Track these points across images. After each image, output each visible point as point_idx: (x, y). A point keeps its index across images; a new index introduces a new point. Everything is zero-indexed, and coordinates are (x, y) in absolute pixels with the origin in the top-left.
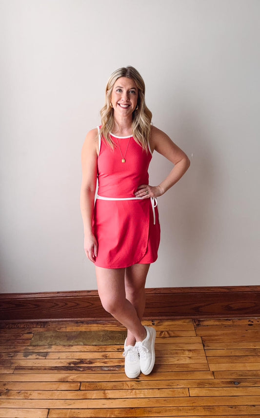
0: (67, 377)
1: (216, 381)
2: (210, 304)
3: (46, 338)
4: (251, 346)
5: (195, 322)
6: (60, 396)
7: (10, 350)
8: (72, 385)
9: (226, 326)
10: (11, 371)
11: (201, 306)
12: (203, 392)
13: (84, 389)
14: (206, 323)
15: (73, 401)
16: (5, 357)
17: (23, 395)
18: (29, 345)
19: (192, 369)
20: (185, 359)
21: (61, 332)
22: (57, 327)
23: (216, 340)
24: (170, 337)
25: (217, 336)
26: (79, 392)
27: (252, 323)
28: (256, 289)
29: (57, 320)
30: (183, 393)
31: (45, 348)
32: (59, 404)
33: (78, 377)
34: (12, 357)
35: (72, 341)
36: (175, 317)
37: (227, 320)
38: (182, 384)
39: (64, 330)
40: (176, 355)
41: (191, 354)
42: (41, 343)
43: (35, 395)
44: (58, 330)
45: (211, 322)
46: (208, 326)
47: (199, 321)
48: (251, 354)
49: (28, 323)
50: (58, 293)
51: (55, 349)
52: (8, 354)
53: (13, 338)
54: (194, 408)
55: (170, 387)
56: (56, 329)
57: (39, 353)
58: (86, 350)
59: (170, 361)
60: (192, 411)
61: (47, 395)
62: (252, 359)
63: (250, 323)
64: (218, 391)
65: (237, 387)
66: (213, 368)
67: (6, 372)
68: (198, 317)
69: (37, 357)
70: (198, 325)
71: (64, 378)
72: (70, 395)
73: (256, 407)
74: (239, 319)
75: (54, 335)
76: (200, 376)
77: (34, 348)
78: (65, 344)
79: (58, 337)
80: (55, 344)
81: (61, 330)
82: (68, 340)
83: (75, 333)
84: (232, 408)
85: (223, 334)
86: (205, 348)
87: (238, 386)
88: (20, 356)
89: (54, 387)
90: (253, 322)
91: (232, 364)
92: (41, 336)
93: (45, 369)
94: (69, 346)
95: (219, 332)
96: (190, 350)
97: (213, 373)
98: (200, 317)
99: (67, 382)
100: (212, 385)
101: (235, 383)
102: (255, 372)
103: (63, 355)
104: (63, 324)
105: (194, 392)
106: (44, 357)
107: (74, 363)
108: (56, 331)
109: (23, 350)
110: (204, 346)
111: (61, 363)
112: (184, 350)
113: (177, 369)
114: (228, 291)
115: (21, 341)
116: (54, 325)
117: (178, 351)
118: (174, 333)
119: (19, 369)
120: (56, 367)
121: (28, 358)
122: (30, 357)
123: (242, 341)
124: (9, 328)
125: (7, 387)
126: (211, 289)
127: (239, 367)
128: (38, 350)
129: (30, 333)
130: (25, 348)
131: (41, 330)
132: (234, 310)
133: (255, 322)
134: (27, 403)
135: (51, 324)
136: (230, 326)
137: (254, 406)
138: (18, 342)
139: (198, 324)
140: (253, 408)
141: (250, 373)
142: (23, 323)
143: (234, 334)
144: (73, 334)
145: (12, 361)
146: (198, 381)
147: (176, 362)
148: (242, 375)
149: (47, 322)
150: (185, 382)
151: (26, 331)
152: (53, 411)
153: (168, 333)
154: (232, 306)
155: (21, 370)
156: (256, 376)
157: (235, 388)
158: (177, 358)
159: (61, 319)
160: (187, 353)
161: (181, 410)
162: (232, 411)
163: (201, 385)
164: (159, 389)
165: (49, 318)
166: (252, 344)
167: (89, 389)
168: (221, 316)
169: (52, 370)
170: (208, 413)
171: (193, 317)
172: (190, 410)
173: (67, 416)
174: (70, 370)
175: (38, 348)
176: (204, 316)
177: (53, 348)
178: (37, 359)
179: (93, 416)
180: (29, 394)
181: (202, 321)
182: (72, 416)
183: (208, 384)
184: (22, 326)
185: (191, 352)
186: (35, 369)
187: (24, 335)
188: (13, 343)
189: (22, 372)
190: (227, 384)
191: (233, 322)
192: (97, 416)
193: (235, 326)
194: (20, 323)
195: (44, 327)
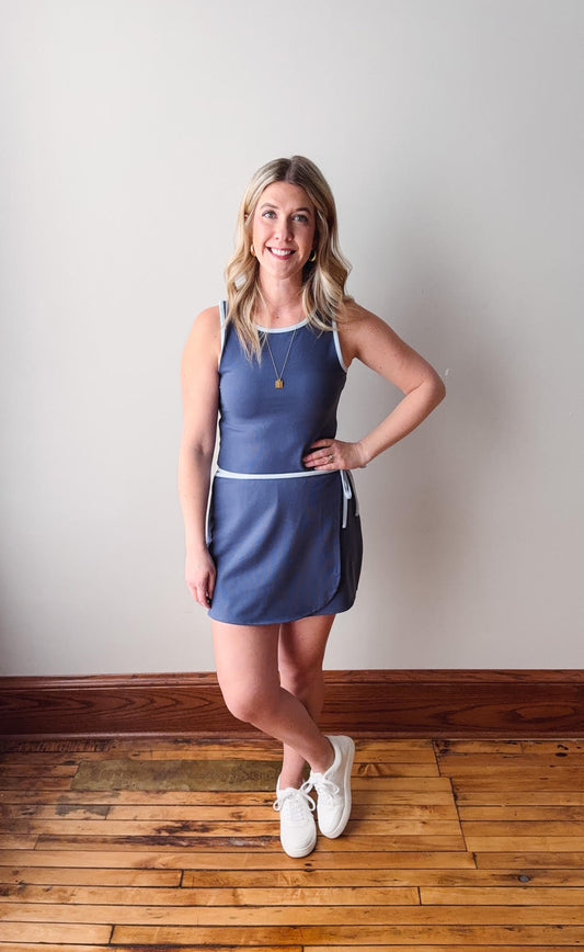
0: (154, 859)
1: (479, 873)
2: (473, 707)
3: (108, 774)
4: (561, 800)
5: (438, 746)
6: (138, 898)
7: (26, 800)
8: (164, 876)
9: (505, 757)
10: (30, 845)
11: (453, 712)
12: (451, 896)
13: (190, 884)
14: (461, 749)
15: (167, 910)
16: (15, 814)
17: (56, 896)
18: (68, 788)
19: (429, 848)
20: (414, 825)
21: (140, 762)
22: (131, 750)
23: (481, 785)
24: (382, 776)
25: (486, 776)
26: (180, 892)
27: (566, 751)
28: (577, 678)
29: (132, 735)
30: (406, 897)
31: (104, 797)
32: (135, 916)
33: (179, 859)
34: (31, 814)
35: (165, 782)
36: (394, 734)
37: (509, 742)
38: (406, 878)
39: (146, 757)
40: (394, 816)
41: (426, 815)
42: (94, 786)
43: (82, 896)
44: (133, 758)
45: (474, 747)
46: (466, 754)
47: (447, 743)
48: (559, 817)
49: (68, 740)
50: (134, 676)
51: (127, 799)
52: (23, 807)
53: (35, 773)
54: (429, 929)
55: (378, 884)
56: (130, 755)
57: (90, 808)
58: (195, 802)
59: (380, 828)
60: (426, 935)
61: (110, 895)
62: (561, 828)
63: (561, 750)
64: (483, 894)
65: (525, 887)
66: (474, 844)
67: (17, 845)
68: (443, 734)
69: (88, 815)
70: (445, 752)
71: (148, 861)
72: (158, 897)
73: (564, 929)
74: (538, 742)
75: (124, 767)
76: (444, 862)
77: (80, 795)
78: (150, 787)
79: (133, 773)
80: (127, 789)
81: (141, 758)
82: (155, 779)
83: (173, 765)
84: (510, 929)
85: (502, 774)
86: (459, 803)
87: (527, 884)
88: (49, 812)
89: (125, 878)
90: (566, 749)
91: (518, 838)
92: (95, 771)
93: (105, 841)
94: (159, 792)
95: (490, 769)
96: (424, 807)
97: (474, 855)
98: (450, 734)
99: (153, 869)
100: (468, 881)
101: (519, 878)
102: (566, 857)
103: (146, 813)
104: (144, 744)
105: (429, 896)
106: (102, 814)
107: (170, 830)
108: (129, 760)
109: (58, 800)
110: (456, 798)
111: (140, 828)
112: (410, 805)
113: (396, 847)
114: (513, 680)
115: (50, 780)
116: (124, 747)
117: (399, 808)
118: (390, 768)
119: (48, 840)
120: (129, 837)
121: (67, 816)
122: (71, 815)
123: (539, 790)
124: (24, 752)
125: (20, 878)
126: (478, 675)
127: (532, 844)
128: (90, 800)
129: (72, 763)
130: (59, 795)
131: (96, 757)
132: (524, 722)
133: (572, 749)
134: (66, 913)
135: (117, 743)
136: (515, 756)
137: (559, 926)
138: (45, 784)
139: (444, 750)
140: (558, 931)
141: (554, 858)
142: (56, 741)
143: (524, 774)
144: (167, 767)
145: (32, 823)
146: (440, 872)
147: (394, 832)
148: (537, 863)
149: (109, 740)
150: (410, 873)
151: (63, 759)
152: (122, 930)
153: (377, 768)
154: (522, 712)
155: (51, 843)
156: (568, 864)
157: (521, 890)
158: (394, 824)
159: (140, 734)
160: (418, 812)
161: (400, 933)
162: (513, 938)
163: (446, 880)
164: (354, 888)
165: (116, 731)
166: (561, 796)
167: (202, 885)
168: (496, 734)
169: (121, 843)
170: (458, 941)
171: (435, 734)
172: (420, 933)
173: (153, 942)
174: (159, 844)
175: (90, 796)
176: (459, 733)
177: (124, 797)
178: (87, 819)
179: (210, 941)
180: (69, 893)
181: (454, 743)
182: (163, 941)
183: (461, 878)
184: (53, 747)
185: (427, 812)
186: (82, 841)
187: (59, 767)
188: (33, 785)
189: (55, 846)
190: (503, 880)
191: (523, 748)
192: (217, 941)
193: (528, 757)
194: (50, 741)
195: (102, 750)
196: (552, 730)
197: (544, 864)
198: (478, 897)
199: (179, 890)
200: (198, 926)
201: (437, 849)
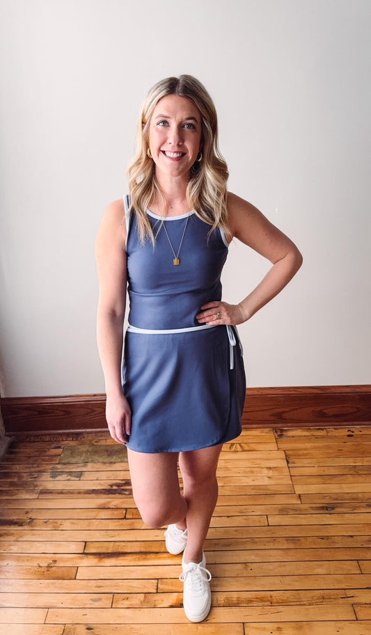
0: (109, 503)
1: (303, 506)
2: (296, 409)
3: (80, 454)
4: (350, 462)
5: (276, 432)
6: (99, 526)
7: (33, 470)
8: (115, 512)
9: (317, 438)
10: (35, 496)
11: (283, 413)
12: (286, 520)
13: (131, 517)
14: (290, 433)
15: (118, 532)
16: (26, 478)
17: (51, 526)
18: (57, 462)
19: (273, 492)
20: (263, 479)
21: (100, 446)
22: (94, 439)
23: (304, 455)
24: (244, 451)
25: (306, 449)
26: (124, 521)
27: (352, 434)
28: (358, 390)
29: (94, 430)
30: (260, 521)
31: (79, 467)
32: (98, 536)
33: (123, 503)
34: (35, 478)
35: (115, 457)
36: (250, 426)
37: (319, 429)
38: (259, 510)
39: (103, 442)
40: (251, 474)
41: (270, 473)
42: (73, 460)
43: (67, 525)
44: (95, 444)
45: (298, 432)
46: (293, 437)
47: (282, 431)
48: (350, 473)
49: (55, 434)
50: (95, 395)
51: (92, 468)
52: (31, 474)
53: (37, 454)
54: (274, 539)
55: (243, 514)
56: (93, 442)
57: (70, 473)
59: (243, 481)
60: (272, 544)
61: (83, 524)
62: (350, 478)
63: (350, 433)
64: (305, 518)
65: (330, 514)
66: (299, 489)
67: (27, 496)
68: (280, 425)
69: (69, 477)
70: (280, 436)
71: (105, 504)
72: (112, 525)
73: (354, 537)
74: (335, 429)
75: (90, 449)
76: (281, 500)
77: (65, 466)
78: (105, 461)
79: (96, 452)
80: (92, 461)
81: (99, 444)
82: (109, 455)
83: (119, 447)
84: (322, 539)
85: (313, 448)
86: (290, 465)
87: (332, 512)
88: (46, 476)
89: (92, 514)
90: (353, 432)
91: (325, 485)
92: (73, 452)
93: (79, 493)
94: (111, 463)
95: (308, 445)
96: (270, 468)
97: (300, 496)
98: (283, 425)
99: (109, 508)
100: (297, 511)
101: (328, 508)
102: (354, 496)
103: (103, 475)
104: (101, 436)
105: (274, 520)
106: (78, 477)
107: (118, 485)
108: (93, 445)
109: (51, 469)
110: (288, 462)
111: (100, 485)
112: (261, 467)
113: (253, 492)
114: (320, 392)
115: (46, 458)
116: (90, 437)
117: (254, 469)
118: (248, 446)
119: (46, 493)
120: (94, 490)
121: (57, 479)
122: (59, 478)
123: (337, 457)
124: (30, 442)
125: (32, 515)
126: (299, 390)
127: (334, 488)
128: (70, 469)
129: (59, 447)
130: (51, 466)
131: (73, 443)
132: (328, 417)
133: (357, 432)
134: (57, 535)
135: (85, 435)
136: (323, 437)
137: (352, 536)
138: (43, 460)
139: (280, 434)
140: (350, 539)
141: (347, 496)
142: (49, 435)
143: (328, 447)
144: (116, 448)
145: (36, 483)
146: (280, 507)
147: (251, 483)
148: (337, 499)
149: (80, 434)
150: (262, 507)
151: (54, 446)
152: (91, 545)
153: (240, 446)
154: (326, 411)
155: (47, 495)
156: (355, 500)
157: (328, 515)
158: (252, 478)
159: (99, 430)
160: (265, 471)
162: (323, 544)
163: (283, 511)
164: (229, 517)
165: (84, 428)
166: (351, 460)
168: (311, 424)
169: (89, 494)
170: (291, 546)
171: (272, 425)
172: (268, 542)
173: (110, 551)
174: (112, 494)
175: (70, 466)
176: (289, 424)
177: (90, 466)
178: (68, 480)
179: (143, 550)
180: (59, 523)
181: (286, 430)
182: (115, 551)
183: (293, 510)
184: (48, 438)
185: (271, 471)
186: (66, 493)
187: (51, 450)
188: (37, 461)
189: (50, 496)
190: (316, 510)
191: (327, 432)
192: (147, 550)
193: (331, 437)
194: (45, 435)
195: (77, 440)
196: (344, 421)
197: (342, 500)
198: (302, 520)
199: (124, 520)
200: (136, 541)
201: (278, 493)
